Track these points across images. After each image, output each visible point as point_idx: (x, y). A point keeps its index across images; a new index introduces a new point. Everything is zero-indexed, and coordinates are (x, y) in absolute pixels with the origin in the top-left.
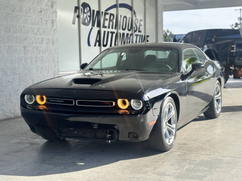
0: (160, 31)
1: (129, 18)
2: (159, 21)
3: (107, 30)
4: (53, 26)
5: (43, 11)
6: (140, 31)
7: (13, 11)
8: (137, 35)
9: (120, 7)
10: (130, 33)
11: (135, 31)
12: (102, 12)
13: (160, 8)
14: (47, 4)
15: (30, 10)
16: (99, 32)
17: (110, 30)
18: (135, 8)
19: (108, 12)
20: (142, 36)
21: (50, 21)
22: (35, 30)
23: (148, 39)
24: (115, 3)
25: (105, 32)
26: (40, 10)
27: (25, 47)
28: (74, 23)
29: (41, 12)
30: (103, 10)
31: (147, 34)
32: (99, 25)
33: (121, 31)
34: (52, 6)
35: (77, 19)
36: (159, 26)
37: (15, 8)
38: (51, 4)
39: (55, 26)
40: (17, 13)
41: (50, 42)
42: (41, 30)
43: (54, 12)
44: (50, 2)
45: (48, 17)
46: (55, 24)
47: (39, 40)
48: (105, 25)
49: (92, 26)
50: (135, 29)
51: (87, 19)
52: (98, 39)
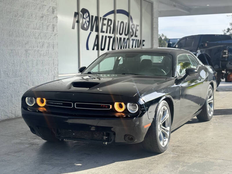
0: (155, 36)
1: (126, 23)
2: (154, 26)
4: (53, 31)
5: (45, 17)
6: (136, 36)
7: (15, 16)
8: (133, 40)
9: (117, 13)
10: (127, 37)
11: (132, 36)
12: (101, 18)
13: (155, 15)
14: (48, 10)
15: (32, 16)
16: (97, 37)
17: (108, 35)
18: (131, 14)
19: (106, 17)
20: (138, 40)
21: (51, 26)
22: (37, 35)
23: (144, 43)
24: (112, 9)
25: (103, 36)
26: (41, 16)
27: (26, 51)
28: (73, 28)
29: (42, 17)
30: (101, 15)
31: (143, 39)
32: (97, 30)
33: (118, 36)
34: (53, 12)
35: (76, 24)
36: (155, 31)
37: (17, 14)
38: (52, 9)
39: (55, 30)
40: (20, 18)
41: (50, 46)
42: (42, 34)
43: (54, 18)
44: (51, 8)
45: (49, 22)
46: (55, 28)
47: (40, 44)
48: (103, 30)
49: (91, 31)
50: (132, 34)
51: (86, 24)
52: (96, 43)
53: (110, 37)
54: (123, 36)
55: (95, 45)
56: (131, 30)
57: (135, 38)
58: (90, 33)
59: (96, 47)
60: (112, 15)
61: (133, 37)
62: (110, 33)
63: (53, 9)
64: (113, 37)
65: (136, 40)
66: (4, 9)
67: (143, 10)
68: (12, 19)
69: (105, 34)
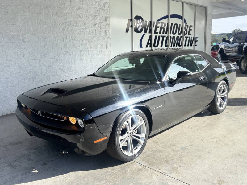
0: (207, 33)
1: (180, 25)
2: (207, 26)
4: (106, 35)
5: (97, 25)
6: (189, 34)
7: (69, 26)
8: (186, 38)
10: (180, 36)
11: (185, 34)
12: (154, 22)
13: (208, 17)
14: (101, 19)
15: (85, 24)
16: (151, 37)
17: (162, 35)
18: (184, 17)
20: (192, 37)
21: (104, 30)
22: (90, 39)
23: (197, 39)
24: (167, 15)
25: (156, 37)
26: (94, 24)
27: (80, 52)
28: (127, 31)
29: (95, 25)
30: (155, 20)
31: (196, 36)
33: (172, 35)
34: (106, 20)
35: (130, 29)
36: (208, 30)
37: (70, 23)
38: (104, 19)
39: (108, 35)
40: (73, 27)
41: (103, 47)
42: (95, 38)
43: (107, 25)
44: (104, 17)
45: (102, 29)
46: (108, 33)
47: (94, 45)
48: (157, 31)
49: (144, 33)
50: (185, 33)
51: (139, 28)
52: (150, 42)
53: (163, 37)
54: (177, 35)
55: (148, 43)
57: (189, 36)
58: (144, 35)
59: (149, 45)
60: (167, 19)
61: (187, 35)
62: (163, 33)
63: (105, 18)
64: (166, 37)
65: (190, 37)
66: (57, 20)
67: (197, 14)
68: (65, 28)
69: (158, 35)
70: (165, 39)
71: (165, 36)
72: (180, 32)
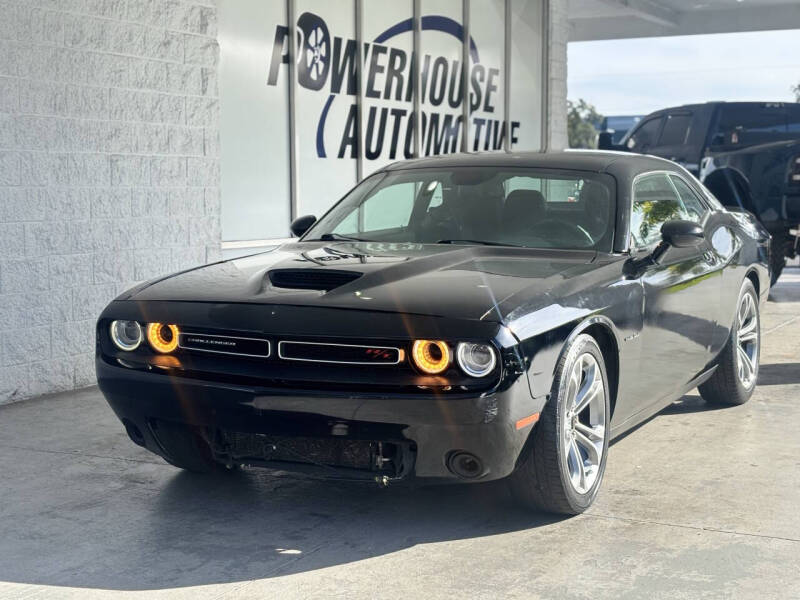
0: (555, 107)
1: (455, 64)
2: (553, 74)
3: (380, 103)
4: (204, 92)
5: (174, 43)
6: (489, 109)
7: (75, 42)
8: (479, 122)
9: (424, 28)
10: (456, 113)
11: (474, 108)
12: (367, 46)
13: (556, 36)
14: (185, 19)
15: (130, 40)
16: (355, 112)
17: (392, 104)
18: (474, 31)
19: (384, 44)
20: (497, 123)
21: (196, 75)
22: (148, 106)
23: (517, 133)
24: (408, 15)
25: (373, 110)
26: (162, 38)
27: (112, 161)
28: (272, 81)
29: (166, 44)
30: (369, 37)
31: (512, 119)
32: (354, 89)
33: (427, 108)
34: (203, 26)
35: (282, 68)
36: (554, 92)
37: (81, 32)
38: (199, 18)
39: (210, 91)
40: (89, 48)
41: (194, 142)
42: (165, 104)
43: (208, 46)
44: (197, 11)
45: (190, 62)
46: (211, 82)
47: (160, 136)
48: (376, 88)
49: (332, 91)
50: (474, 102)
51: (315, 67)
52: (351, 135)
53: (399, 114)
54: (444, 109)
55: (346, 141)
56: (471, 89)
57: (487, 116)
58: (331, 99)
59: (349, 148)
60: (407, 36)
61: (480, 113)
62: (398, 98)
63: (203, 18)
64: (408, 114)
65: (490, 122)
66: (35, 15)
67: (515, 18)
68: (63, 51)
70: (404, 121)
71: (404, 113)
72: (455, 98)
